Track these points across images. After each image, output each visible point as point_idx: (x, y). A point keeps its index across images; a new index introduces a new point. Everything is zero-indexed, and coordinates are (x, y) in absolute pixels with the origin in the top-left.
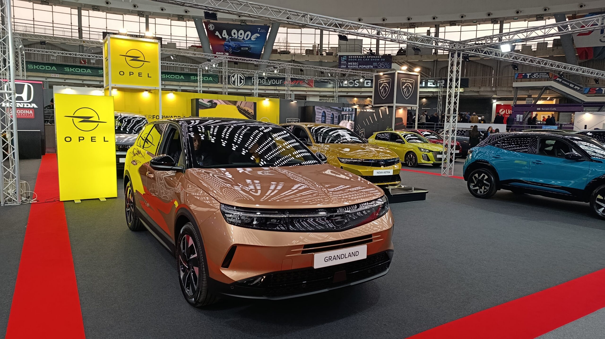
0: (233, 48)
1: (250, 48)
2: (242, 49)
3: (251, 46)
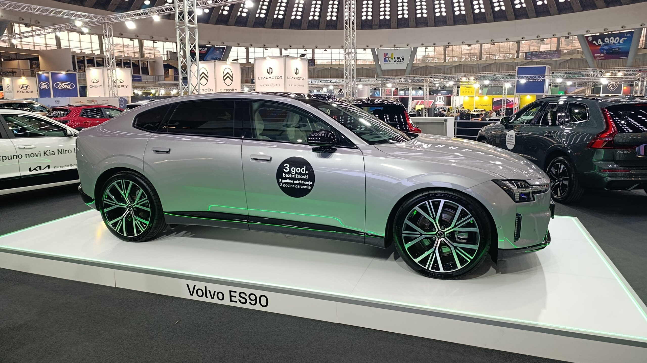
0: (607, 50)
1: (619, 49)
2: (613, 50)
3: (621, 47)
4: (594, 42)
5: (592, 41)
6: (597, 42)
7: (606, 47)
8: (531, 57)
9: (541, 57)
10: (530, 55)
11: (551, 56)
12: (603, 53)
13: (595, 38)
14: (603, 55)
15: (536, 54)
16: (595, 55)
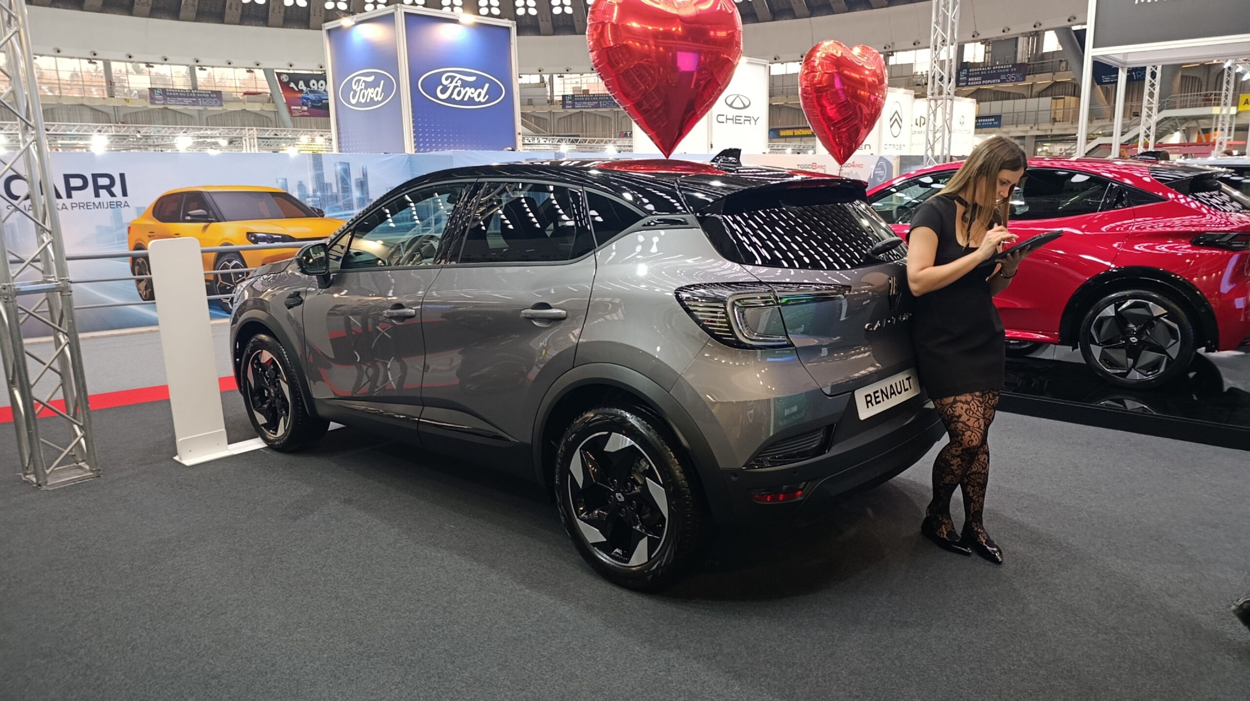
4: (292, 85)
5: (288, 83)
6: (297, 86)
7: (311, 96)
8: (165, 100)
9: (186, 101)
10: (161, 95)
11: (205, 101)
12: (307, 106)
13: (295, 78)
14: (305, 108)
15: (174, 94)
16: (293, 107)
